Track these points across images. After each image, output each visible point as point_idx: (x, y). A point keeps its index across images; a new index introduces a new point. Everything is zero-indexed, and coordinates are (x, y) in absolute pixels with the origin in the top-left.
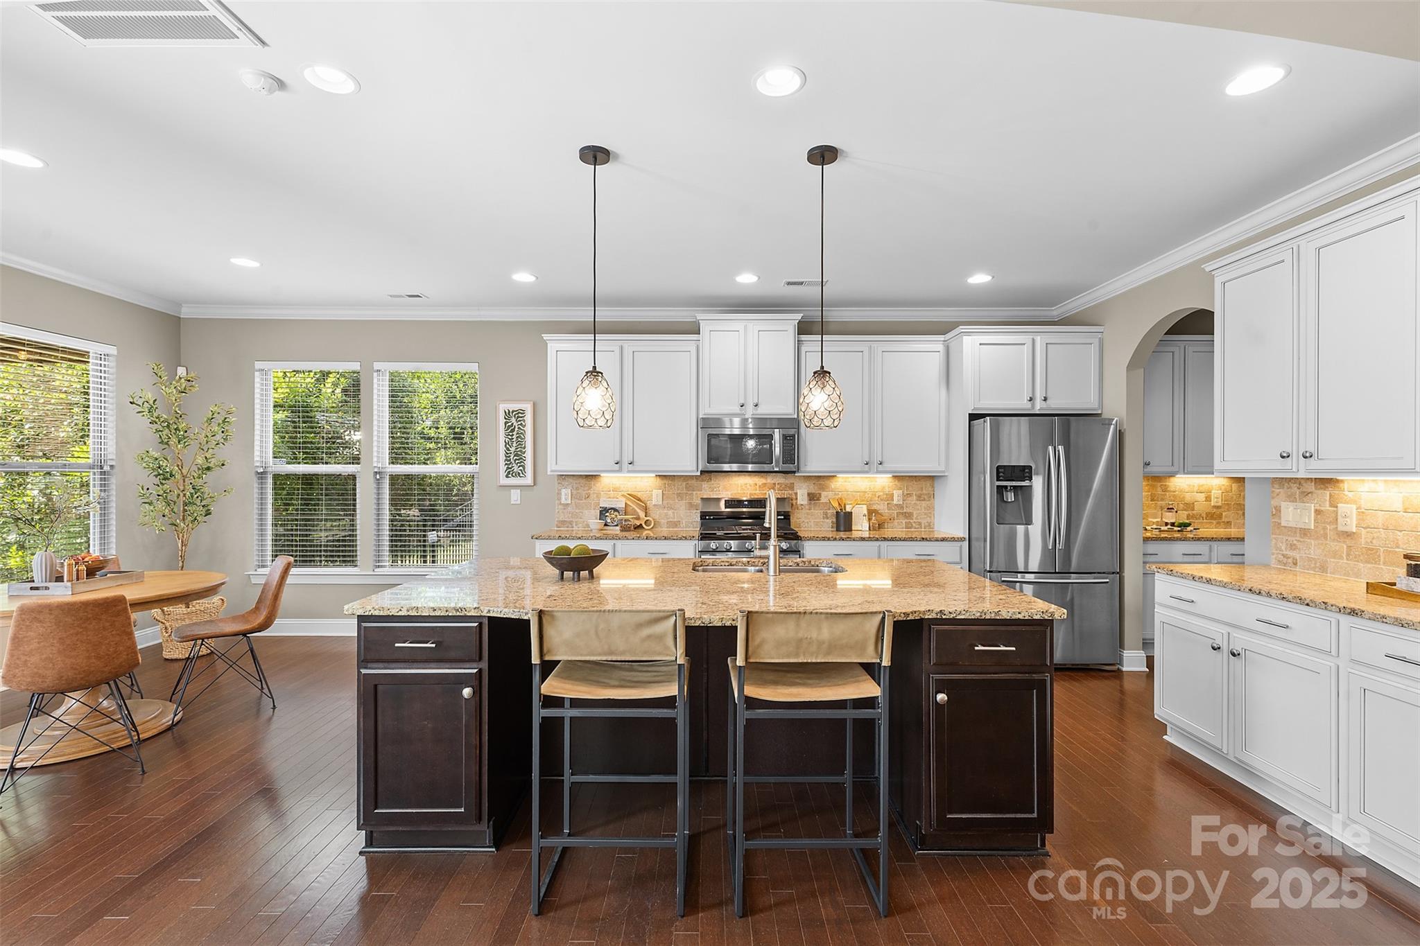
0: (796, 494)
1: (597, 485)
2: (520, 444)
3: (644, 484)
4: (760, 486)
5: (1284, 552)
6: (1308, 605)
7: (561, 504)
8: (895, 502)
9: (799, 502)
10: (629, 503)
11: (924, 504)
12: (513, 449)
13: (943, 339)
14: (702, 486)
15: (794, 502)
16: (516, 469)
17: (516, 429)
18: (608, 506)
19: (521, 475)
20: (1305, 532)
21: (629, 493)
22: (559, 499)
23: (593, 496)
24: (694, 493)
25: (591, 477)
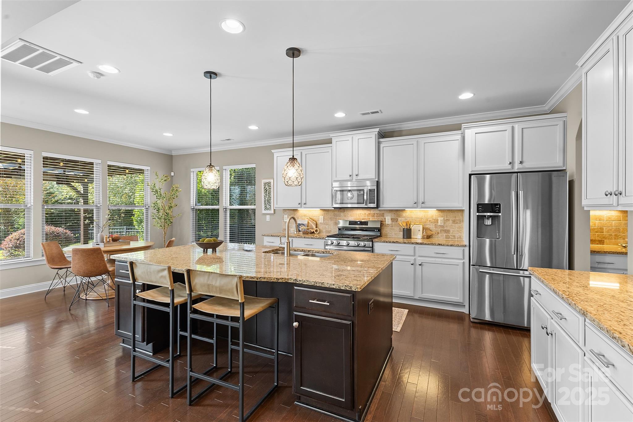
0: (385, 219)
1: (298, 214)
2: (269, 196)
3: (316, 213)
4: (367, 215)
8: (439, 224)
9: (387, 223)
10: (309, 222)
11: (457, 225)
12: (267, 199)
13: (460, 133)
14: (340, 214)
15: (384, 223)
16: (268, 207)
17: (268, 190)
18: (301, 223)
19: (270, 209)
21: (310, 217)
22: (284, 220)
24: (337, 217)
25: (295, 210)
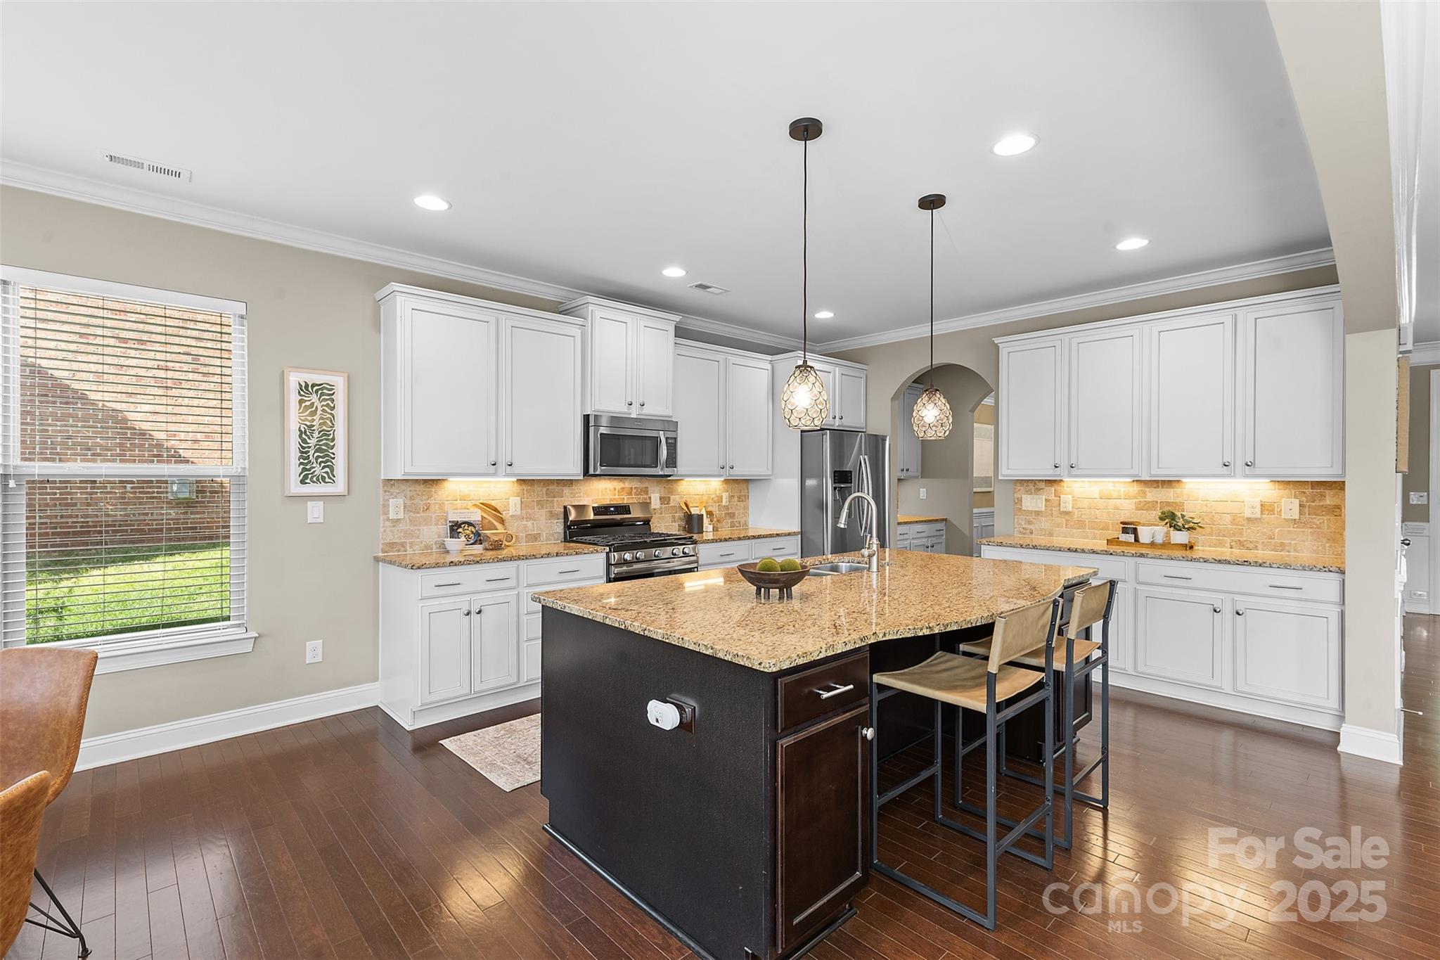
0: (650, 498)
1: (440, 493)
2: (325, 435)
3: (501, 490)
4: (618, 491)
5: (1024, 526)
6: (1111, 554)
7: (388, 519)
8: (723, 504)
9: (654, 506)
10: (485, 516)
11: (742, 504)
12: (312, 442)
13: (770, 359)
14: (563, 491)
15: (651, 506)
16: (318, 470)
17: (319, 412)
18: (460, 520)
19: (327, 480)
20: (1038, 513)
21: (481, 501)
22: (386, 513)
23: (434, 508)
24: (555, 499)
25: (432, 483)
